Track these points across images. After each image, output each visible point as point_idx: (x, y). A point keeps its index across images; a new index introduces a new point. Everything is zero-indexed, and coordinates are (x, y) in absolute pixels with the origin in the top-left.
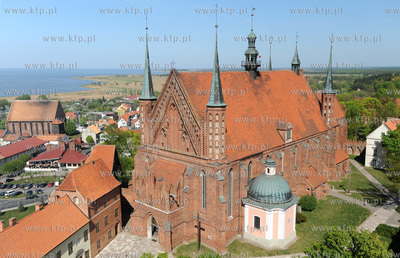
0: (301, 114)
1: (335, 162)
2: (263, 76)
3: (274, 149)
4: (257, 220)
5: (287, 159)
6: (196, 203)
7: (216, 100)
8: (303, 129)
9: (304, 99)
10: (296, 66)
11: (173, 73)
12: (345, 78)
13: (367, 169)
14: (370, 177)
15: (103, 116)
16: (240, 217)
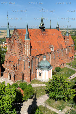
0: (58, 42)
1: (68, 57)
2: (46, 31)
3: (47, 53)
4: (40, 73)
5: (52, 56)
6: (22, 68)
7: (27, 38)
8: (58, 47)
9: (59, 38)
10: (58, 28)
11: (15, 29)
15: (4, 43)
16: (36, 73)
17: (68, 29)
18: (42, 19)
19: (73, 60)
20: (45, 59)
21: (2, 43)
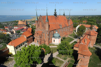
0: (64, 23)
1: (70, 31)
2: (57, 16)
3: (58, 29)
4: (54, 40)
5: (61, 31)
6: (44, 37)
7: (47, 21)
8: (64, 26)
9: (65, 20)
10: (64, 15)
12: (77, 17)
13: (76, 33)
14: (76, 34)
17: (70, 16)
18: (55, 10)
19: (73, 33)
20: (57, 33)
21: (33, 24)
